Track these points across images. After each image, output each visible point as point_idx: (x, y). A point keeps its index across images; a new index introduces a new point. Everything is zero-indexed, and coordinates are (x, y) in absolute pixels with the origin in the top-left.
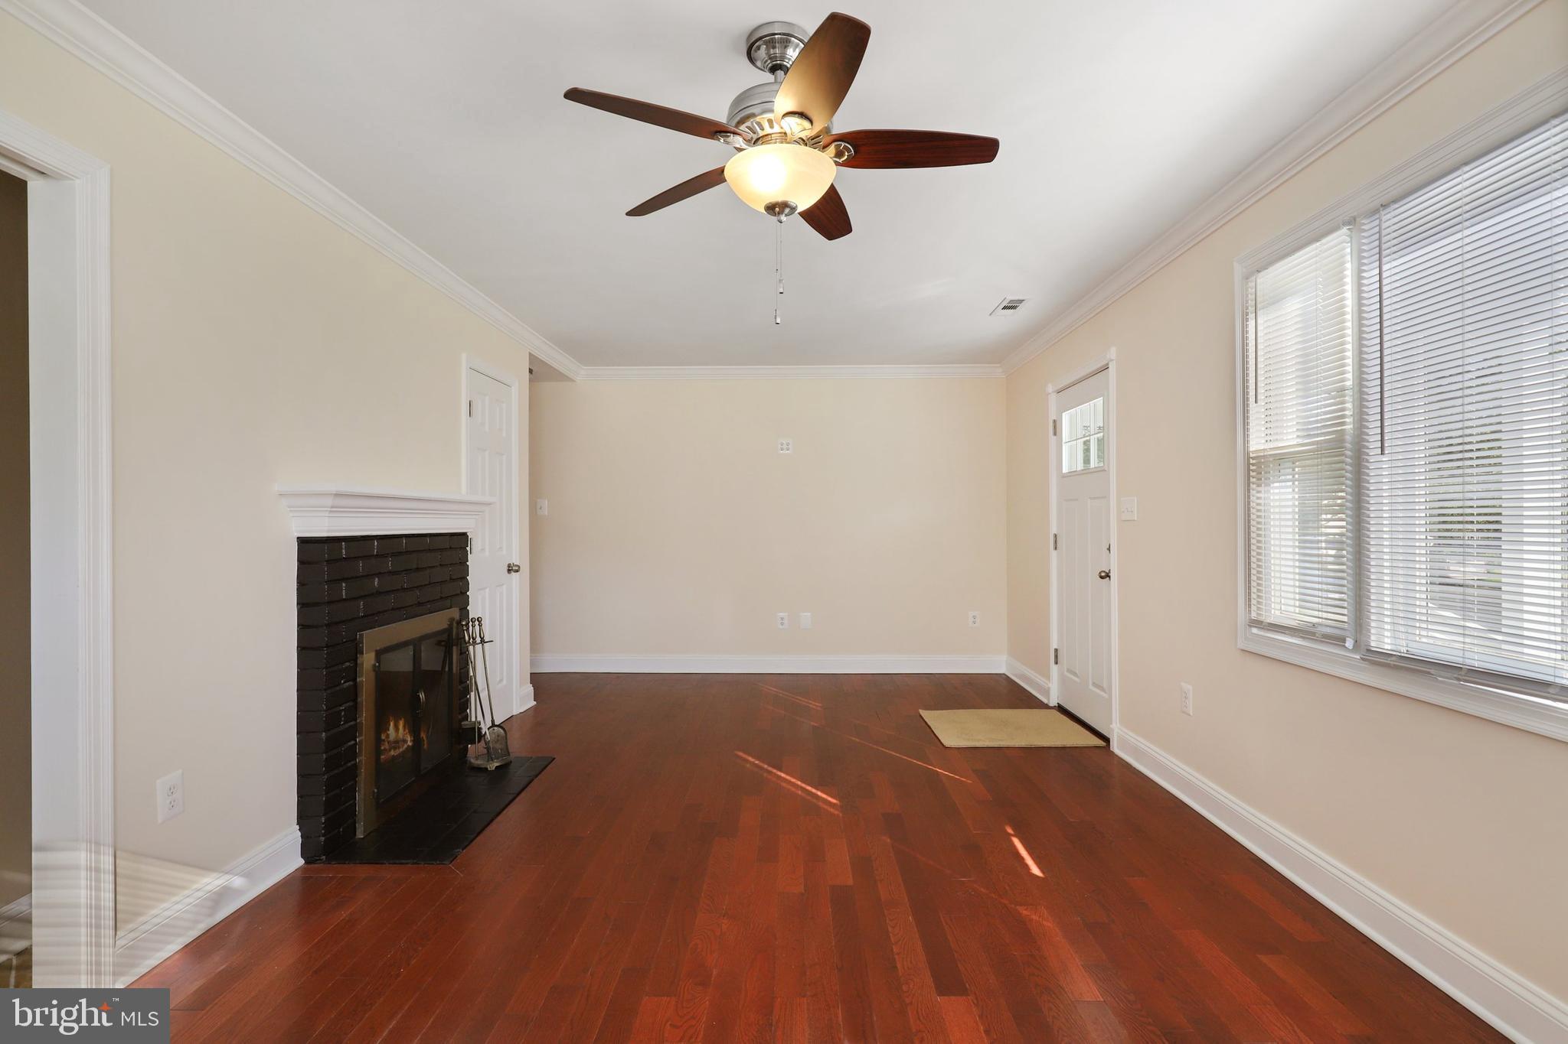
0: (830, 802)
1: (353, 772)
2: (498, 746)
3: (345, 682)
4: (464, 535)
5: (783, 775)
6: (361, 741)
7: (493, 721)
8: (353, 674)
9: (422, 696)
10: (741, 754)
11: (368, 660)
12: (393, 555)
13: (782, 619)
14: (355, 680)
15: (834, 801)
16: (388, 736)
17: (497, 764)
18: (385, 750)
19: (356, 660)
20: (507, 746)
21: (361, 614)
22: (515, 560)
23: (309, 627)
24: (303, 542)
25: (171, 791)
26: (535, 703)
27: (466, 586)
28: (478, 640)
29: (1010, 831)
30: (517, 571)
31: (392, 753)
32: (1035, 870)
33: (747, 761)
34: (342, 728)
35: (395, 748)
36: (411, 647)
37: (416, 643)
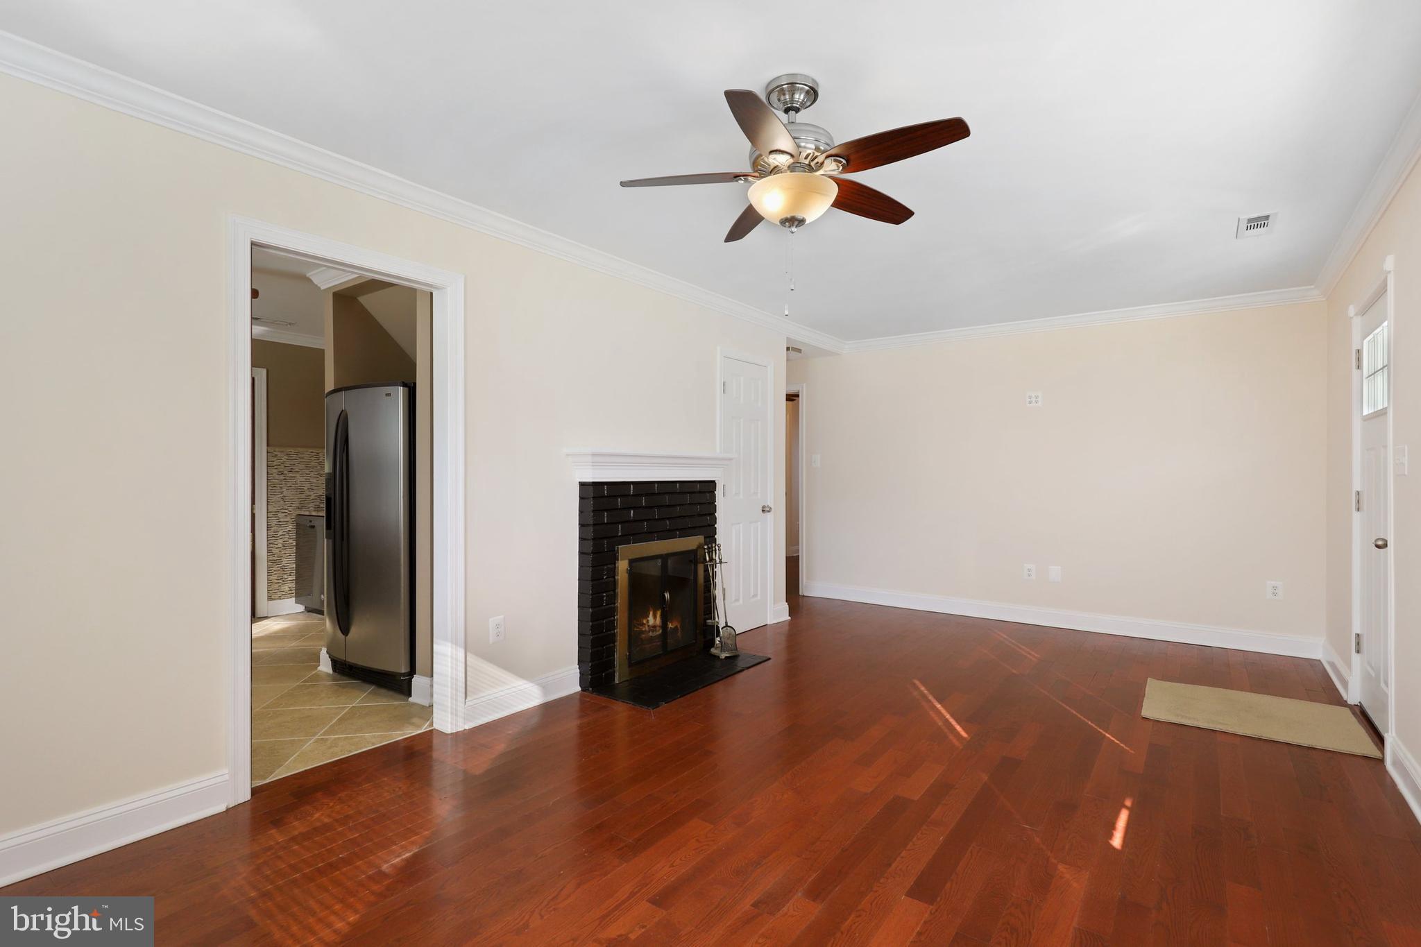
0: (958, 733)
1: (612, 639)
2: (729, 642)
3: (606, 578)
4: (713, 482)
5: (939, 706)
6: (617, 619)
7: (726, 623)
8: (613, 572)
9: (667, 595)
10: (917, 682)
11: (623, 566)
12: (646, 495)
13: (1029, 570)
14: (614, 577)
15: (963, 734)
16: (648, 621)
17: (728, 655)
18: (645, 631)
19: (615, 564)
20: (736, 643)
21: (620, 534)
22: (770, 503)
23: (585, 539)
24: (582, 485)
25: (498, 626)
26: (790, 618)
27: (714, 520)
28: (718, 561)
29: (1128, 803)
30: (769, 512)
31: (651, 634)
32: (1117, 841)
33: (917, 688)
34: (603, 608)
35: (653, 631)
36: (660, 560)
37: (664, 557)
